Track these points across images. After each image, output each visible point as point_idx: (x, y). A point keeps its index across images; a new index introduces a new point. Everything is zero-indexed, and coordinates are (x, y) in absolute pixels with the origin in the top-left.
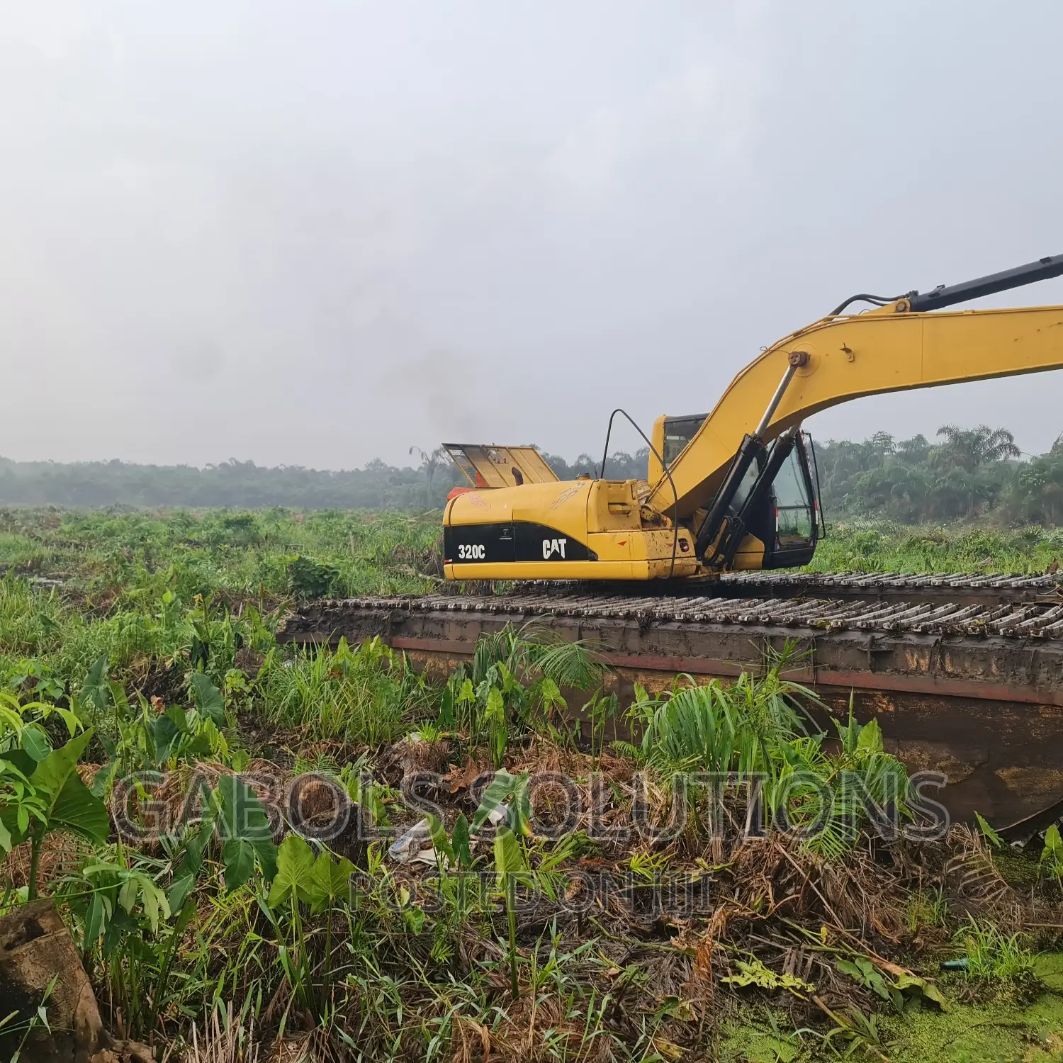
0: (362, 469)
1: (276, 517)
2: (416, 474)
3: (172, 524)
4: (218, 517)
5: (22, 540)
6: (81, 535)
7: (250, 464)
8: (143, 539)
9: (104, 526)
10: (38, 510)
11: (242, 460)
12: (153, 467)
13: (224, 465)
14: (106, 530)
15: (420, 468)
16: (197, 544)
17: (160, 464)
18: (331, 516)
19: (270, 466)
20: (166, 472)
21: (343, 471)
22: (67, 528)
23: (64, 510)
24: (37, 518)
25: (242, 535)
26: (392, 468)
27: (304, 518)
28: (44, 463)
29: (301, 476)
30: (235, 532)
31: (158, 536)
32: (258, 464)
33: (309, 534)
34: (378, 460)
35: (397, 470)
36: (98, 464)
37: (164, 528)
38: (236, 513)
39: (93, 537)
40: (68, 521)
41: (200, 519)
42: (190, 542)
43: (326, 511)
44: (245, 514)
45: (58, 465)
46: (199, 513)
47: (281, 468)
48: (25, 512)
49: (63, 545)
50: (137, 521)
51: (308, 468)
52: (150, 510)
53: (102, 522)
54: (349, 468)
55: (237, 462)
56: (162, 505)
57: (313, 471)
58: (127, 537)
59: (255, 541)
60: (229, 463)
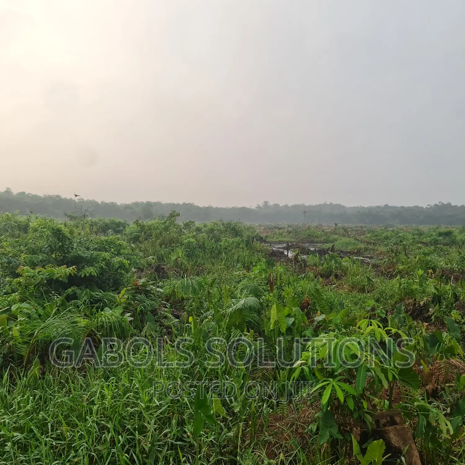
3: (413, 235)
4: (434, 231)
5: (353, 241)
6: (374, 238)
7: (449, 205)
8: (401, 241)
9: (384, 235)
10: (356, 227)
11: (445, 203)
12: (403, 207)
13: (436, 205)
14: (384, 236)
16: (426, 244)
17: (406, 205)
19: (459, 205)
20: (409, 209)
22: (369, 235)
23: (366, 227)
24: (357, 231)
25: (447, 240)
28: (357, 207)
30: (444, 238)
31: (408, 240)
32: (453, 204)
36: (379, 206)
37: (411, 236)
38: (443, 229)
39: (379, 239)
40: (369, 232)
41: (426, 232)
42: (421, 243)
44: (448, 230)
45: (363, 208)
46: (425, 228)
48: (351, 228)
49: (368, 243)
50: (398, 233)
52: (402, 226)
53: (383, 233)
55: (442, 203)
56: (407, 225)
58: (394, 240)
59: (454, 242)
60: (439, 204)
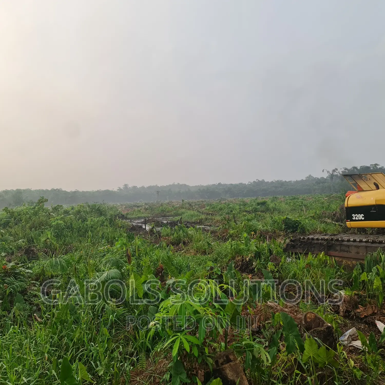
0: (304, 179)
1: (274, 200)
2: (326, 179)
3: (240, 205)
4: (254, 202)
5: (196, 213)
6: (212, 210)
7: (263, 181)
8: (231, 211)
9: (219, 207)
10: (198, 202)
11: (260, 180)
12: (232, 184)
13: (254, 182)
14: (219, 208)
15: (327, 177)
16: (249, 212)
17: (234, 183)
18: (295, 199)
19: (270, 181)
20: (236, 186)
21: (297, 180)
22: (208, 208)
23: (206, 201)
24: (199, 205)
25: (263, 208)
26: (316, 178)
27: (284, 200)
28: (199, 186)
29: (281, 184)
30: (261, 207)
31: (236, 210)
33: (287, 206)
34: (310, 175)
35: (318, 178)
36: (214, 185)
37: (238, 207)
38: (260, 200)
39: (216, 211)
40: (208, 205)
41: (249, 202)
42: (246, 211)
43: (292, 197)
44: (264, 200)
45: (203, 186)
46: (247, 200)
47: (274, 181)
48: (195, 203)
49: (208, 214)
50: (229, 205)
51: (284, 180)
52: (232, 199)
54: (299, 179)
55: (258, 180)
56: (235, 198)
57: (285, 181)
58: (226, 211)
59: (268, 210)
60: (256, 181)
